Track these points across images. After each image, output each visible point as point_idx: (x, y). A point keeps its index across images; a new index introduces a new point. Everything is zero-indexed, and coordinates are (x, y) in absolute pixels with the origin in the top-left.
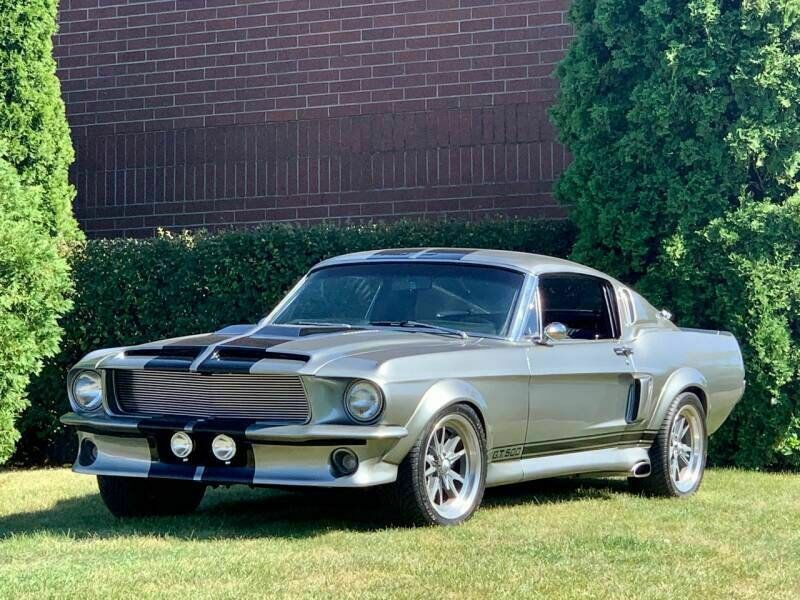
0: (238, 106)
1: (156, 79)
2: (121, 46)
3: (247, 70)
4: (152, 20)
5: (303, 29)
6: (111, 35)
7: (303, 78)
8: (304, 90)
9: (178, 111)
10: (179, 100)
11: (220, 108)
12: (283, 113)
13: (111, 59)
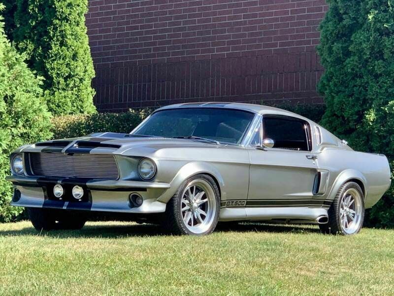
0: (182, 53)
1: (144, 39)
2: (128, 23)
3: (188, 35)
4: (142, 10)
6: (123, 18)
7: (214, 38)
8: (214, 44)
9: (154, 56)
10: (155, 49)
11: (174, 54)
12: (204, 56)
13: (123, 29)
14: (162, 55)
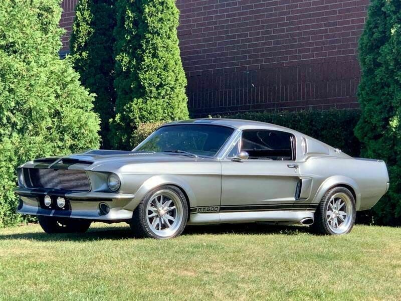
0: (274, 59)
1: (240, 47)
2: (227, 32)
3: (278, 43)
4: (239, 20)
5: (300, 23)
6: (223, 27)
7: (299, 46)
8: (300, 51)
9: (249, 63)
10: (250, 57)
11: (268, 60)
12: (291, 62)
13: (222, 38)
14: (257, 61)
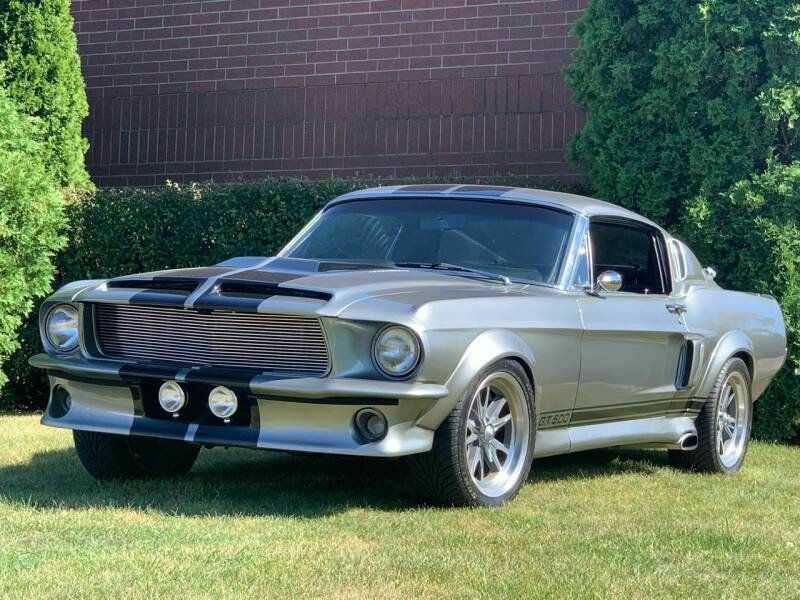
0: (249, 73)
1: (172, 44)
2: (139, 13)
3: (259, 38)
7: (312, 46)
8: (312, 57)
9: (191, 76)
10: (193, 65)
11: (232, 74)
12: (292, 80)
13: (130, 24)
14: (211, 74)
